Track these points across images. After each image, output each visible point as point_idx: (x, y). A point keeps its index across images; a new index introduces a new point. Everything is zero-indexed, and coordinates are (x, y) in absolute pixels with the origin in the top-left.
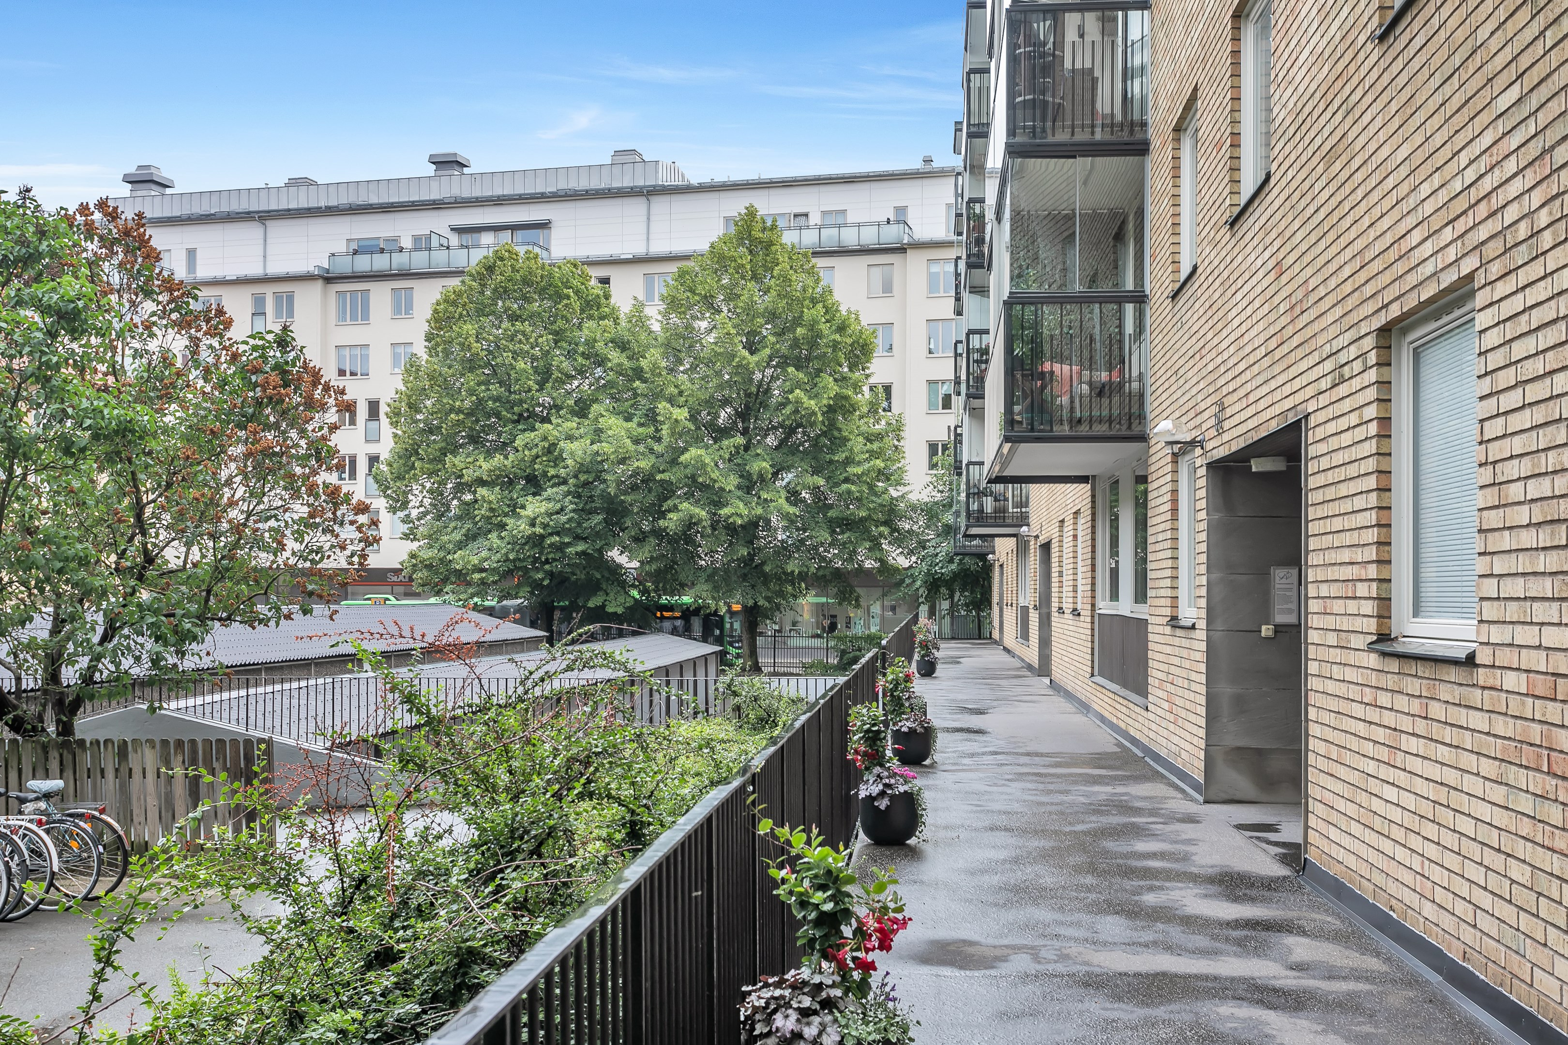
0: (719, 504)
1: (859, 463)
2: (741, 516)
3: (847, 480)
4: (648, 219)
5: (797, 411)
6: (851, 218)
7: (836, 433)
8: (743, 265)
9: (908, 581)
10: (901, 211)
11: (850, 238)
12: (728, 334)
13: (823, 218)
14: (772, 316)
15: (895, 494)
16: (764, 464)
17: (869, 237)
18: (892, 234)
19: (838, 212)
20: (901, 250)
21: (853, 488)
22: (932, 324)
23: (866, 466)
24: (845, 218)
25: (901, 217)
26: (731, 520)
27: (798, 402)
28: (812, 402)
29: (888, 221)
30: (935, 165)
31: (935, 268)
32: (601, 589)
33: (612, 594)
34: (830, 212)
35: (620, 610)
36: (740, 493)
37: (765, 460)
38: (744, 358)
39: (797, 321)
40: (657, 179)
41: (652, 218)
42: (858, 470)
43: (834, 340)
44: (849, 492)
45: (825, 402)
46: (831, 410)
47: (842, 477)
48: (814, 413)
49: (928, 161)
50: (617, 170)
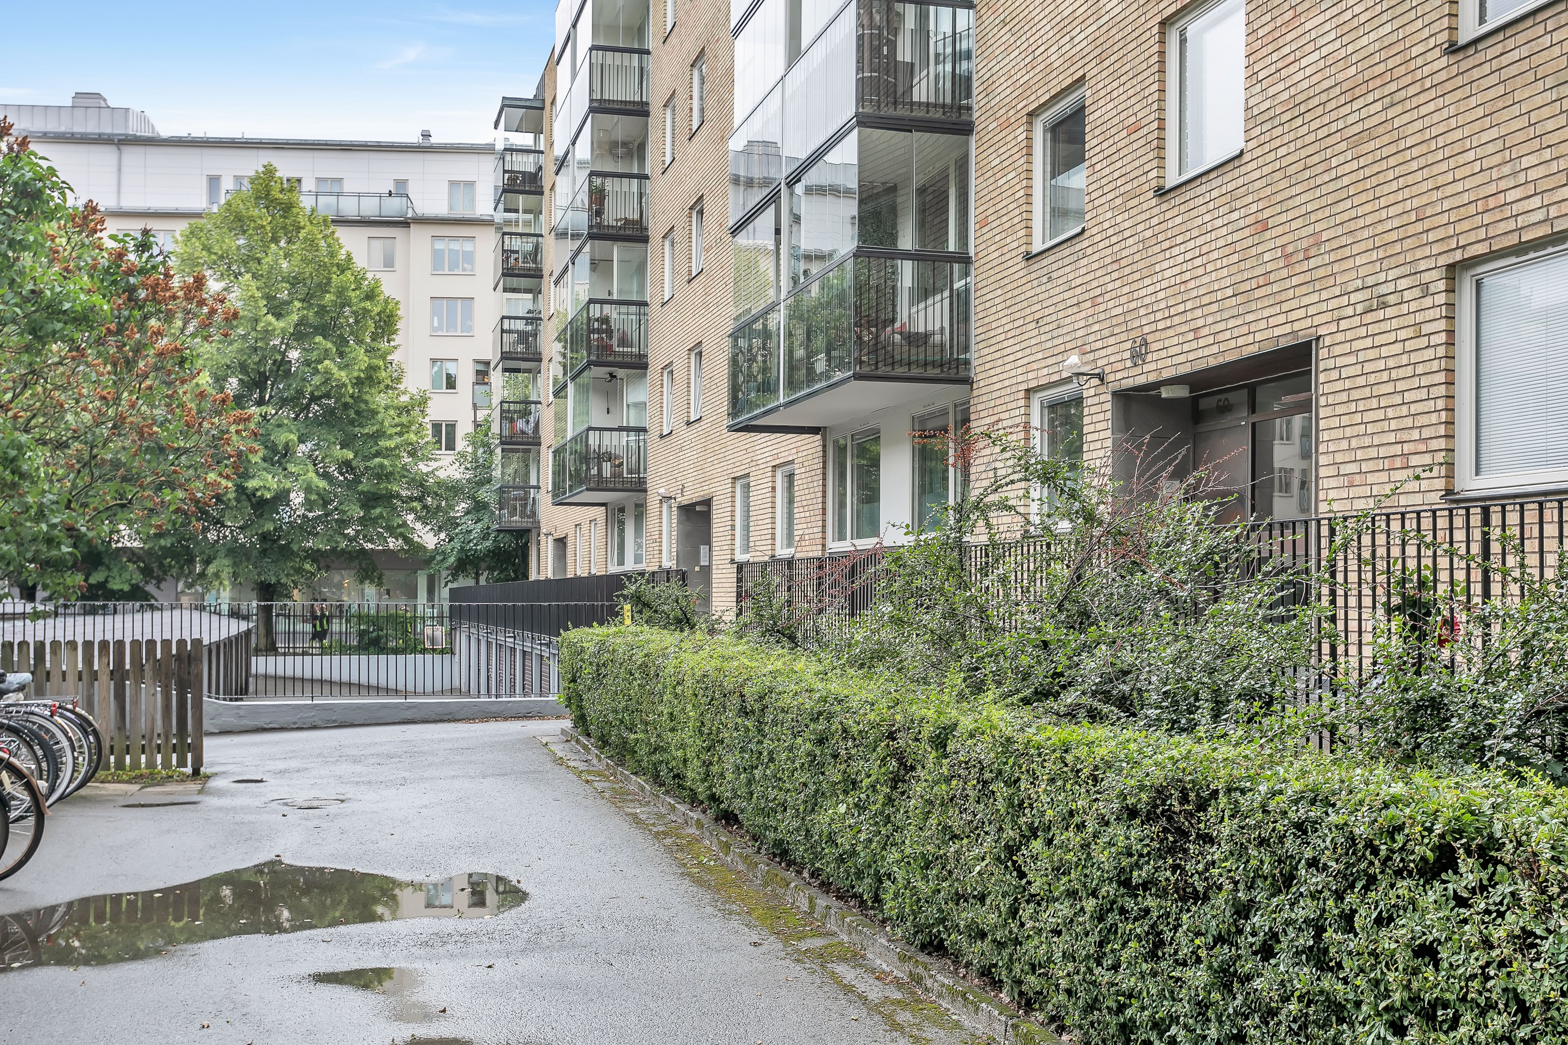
0: (246, 476)
1: (390, 437)
2: (269, 489)
3: (378, 454)
4: (119, 170)
5: (325, 382)
6: (347, 187)
7: (363, 406)
8: (263, 227)
9: (439, 558)
10: (401, 183)
11: (349, 208)
12: (253, 297)
13: (317, 185)
14: (294, 281)
15: (425, 469)
16: (292, 436)
17: (370, 208)
18: (393, 207)
19: (334, 180)
20: (405, 224)
21: (386, 462)
22: (436, 302)
23: (398, 440)
24: (341, 186)
25: (400, 190)
26: (259, 494)
27: (327, 372)
28: (343, 374)
29: (390, 194)
30: (433, 140)
31: (440, 245)
32: (102, 564)
33: (115, 570)
34: (325, 180)
35: (126, 588)
36: (265, 465)
37: (291, 432)
38: (270, 324)
39: (324, 287)
40: (127, 127)
41: (123, 169)
42: (391, 444)
43: (364, 309)
44: (382, 466)
45: (356, 374)
46: (359, 383)
47: (373, 450)
48: (344, 385)
49: (426, 135)
50: (79, 113)
